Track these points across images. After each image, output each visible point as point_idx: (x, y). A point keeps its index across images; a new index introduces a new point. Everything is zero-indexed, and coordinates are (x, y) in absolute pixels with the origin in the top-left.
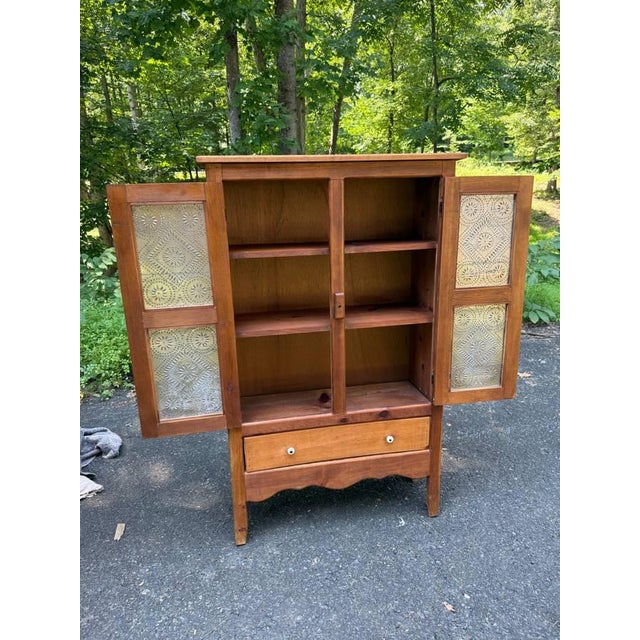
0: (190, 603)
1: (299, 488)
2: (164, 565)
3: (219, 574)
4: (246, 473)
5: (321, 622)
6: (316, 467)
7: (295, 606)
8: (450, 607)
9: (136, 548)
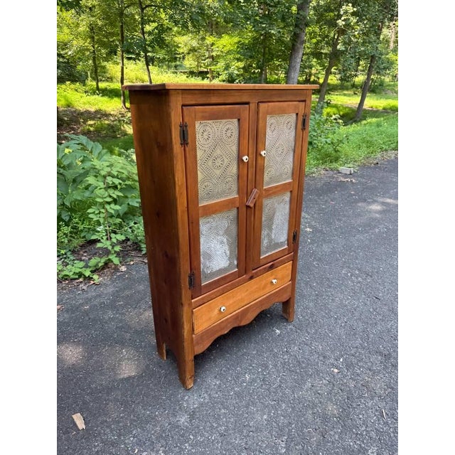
0: (186, 445)
1: (226, 332)
2: (142, 428)
3: (190, 414)
4: (194, 336)
5: (279, 412)
6: (236, 314)
7: (257, 411)
8: (336, 371)
9: (107, 427)
